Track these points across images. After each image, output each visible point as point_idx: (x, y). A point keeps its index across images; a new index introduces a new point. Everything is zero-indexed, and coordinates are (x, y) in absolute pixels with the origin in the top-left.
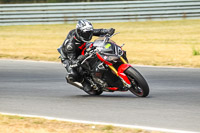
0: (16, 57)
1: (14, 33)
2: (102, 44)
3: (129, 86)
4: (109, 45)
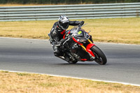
0: (102, 41)
1: (101, 24)
2: (76, 31)
3: (94, 58)
4: (81, 32)
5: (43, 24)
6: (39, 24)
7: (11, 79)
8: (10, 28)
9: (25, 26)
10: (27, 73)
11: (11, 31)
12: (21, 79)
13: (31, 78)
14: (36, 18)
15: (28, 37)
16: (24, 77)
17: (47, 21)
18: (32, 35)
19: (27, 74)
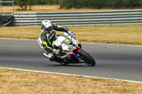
5: (117, 28)
6: (114, 29)
7: (85, 84)
8: (85, 33)
9: (100, 30)
10: (101, 78)
11: (86, 36)
12: (96, 84)
13: (106, 83)
14: (111, 23)
15: (103, 42)
16: (99, 82)
17: (122, 26)
18: (106, 40)
19: (101, 80)
